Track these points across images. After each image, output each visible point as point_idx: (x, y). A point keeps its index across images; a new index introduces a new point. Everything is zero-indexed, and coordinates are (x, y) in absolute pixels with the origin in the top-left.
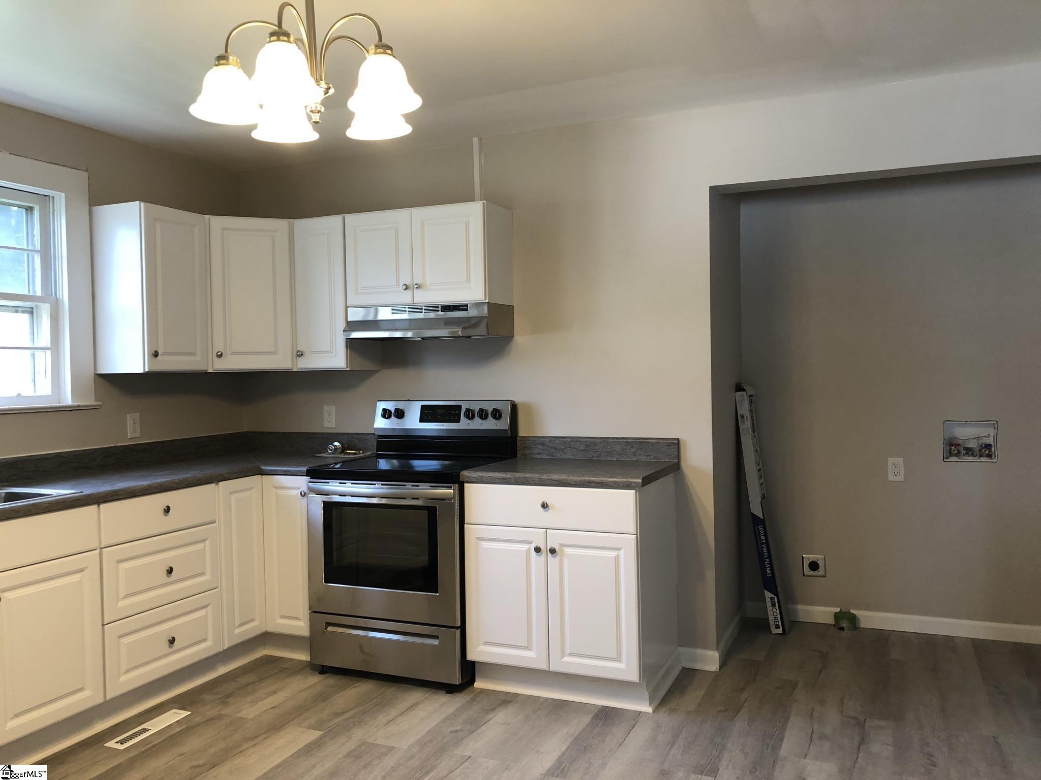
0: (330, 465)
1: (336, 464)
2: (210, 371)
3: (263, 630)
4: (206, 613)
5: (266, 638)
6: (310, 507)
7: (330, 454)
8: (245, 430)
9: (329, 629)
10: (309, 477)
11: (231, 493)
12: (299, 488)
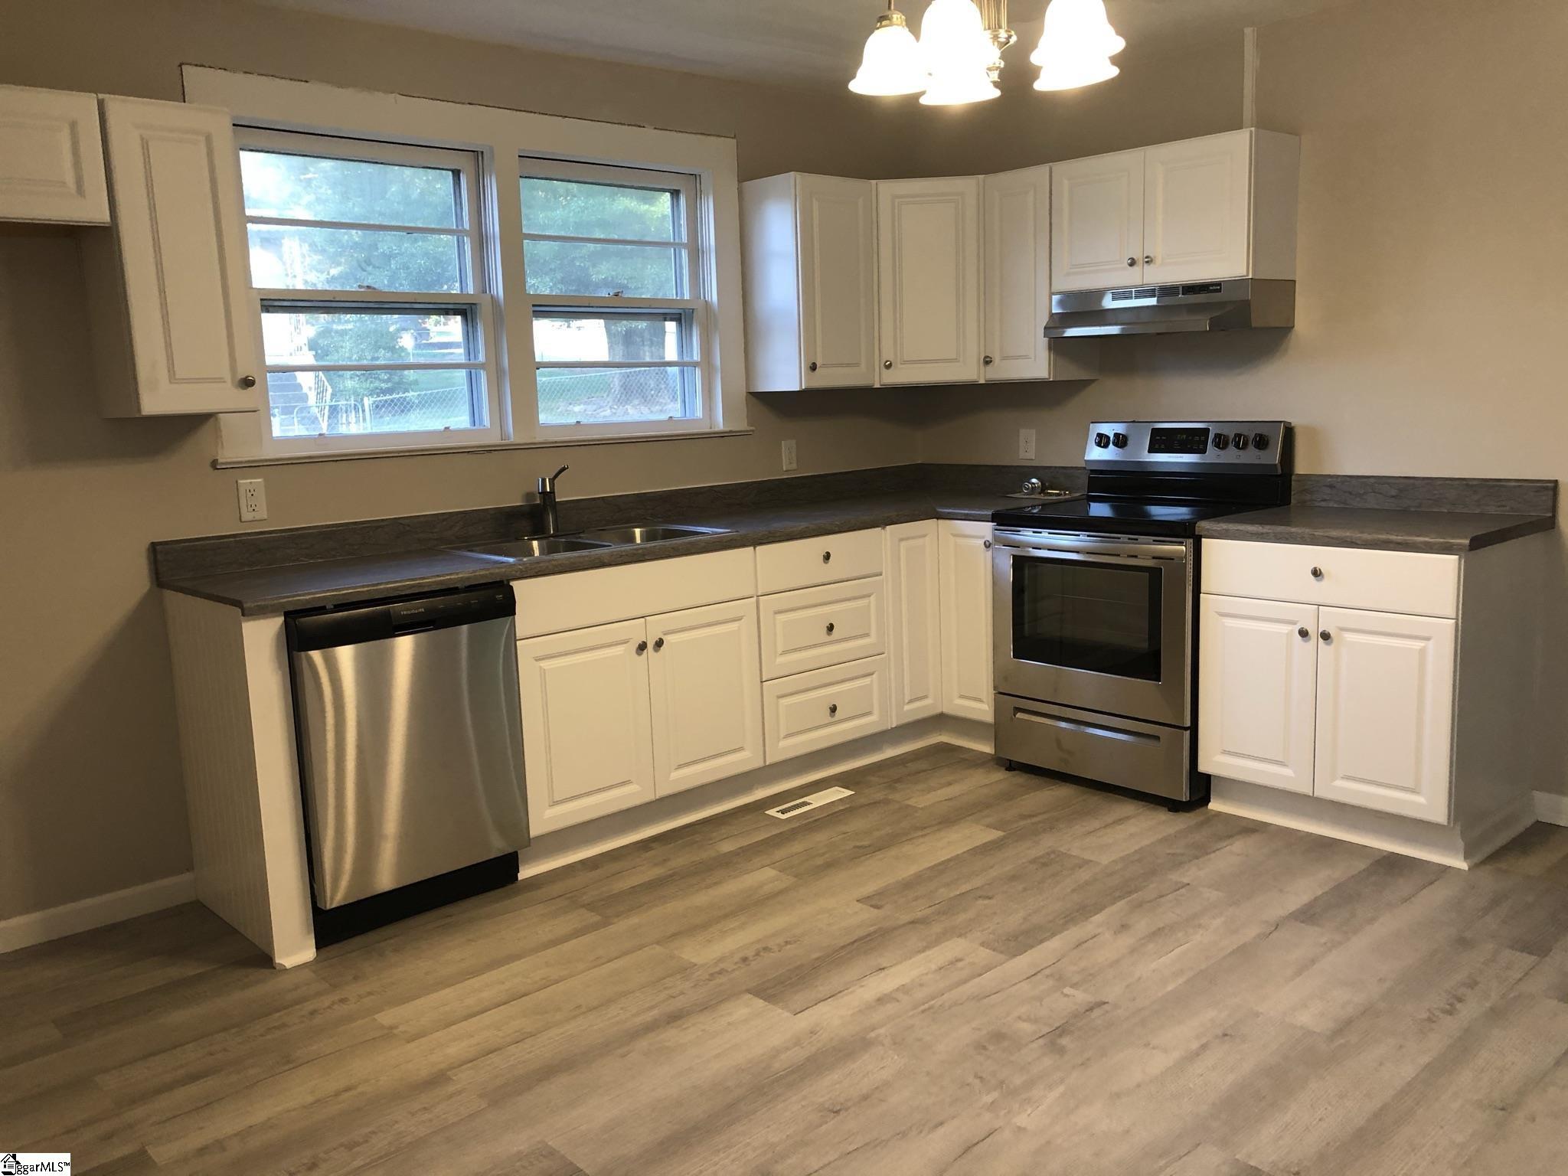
0: (1024, 508)
1: (1033, 507)
2: (877, 386)
3: (938, 711)
4: (872, 681)
5: (941, 721)
6: (997, 561)
7: (1027, 494)
8: (919, 462)
9: (1019, 715)
10: (995, 524)
11: (902, 540)
12: (983, 537)
